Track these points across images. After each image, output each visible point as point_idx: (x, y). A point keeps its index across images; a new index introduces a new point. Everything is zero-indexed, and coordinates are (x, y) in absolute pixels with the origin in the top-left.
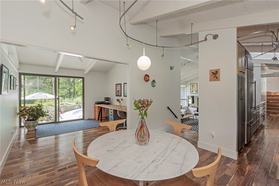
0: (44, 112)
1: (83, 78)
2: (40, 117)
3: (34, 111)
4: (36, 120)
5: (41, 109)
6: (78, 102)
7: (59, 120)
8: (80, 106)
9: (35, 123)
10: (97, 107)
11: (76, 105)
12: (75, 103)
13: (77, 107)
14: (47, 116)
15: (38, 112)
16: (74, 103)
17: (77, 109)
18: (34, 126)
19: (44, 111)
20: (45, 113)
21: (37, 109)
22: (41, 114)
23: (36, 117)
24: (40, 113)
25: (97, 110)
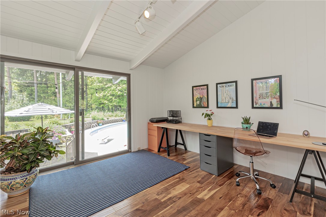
0: (52, 147)
1: (128, 76)
2: (41, 161)
3: (26, 147)
4: (31, 168)
5: (44, 141)
6: (95, 118)
7: (83, 157)
8: (98, 123)
9: (28, 177)
10: (156, 129)
11: (93, 122)
12: (91, 119)
13: (94, 125)
14: (61, 154)
15: (37, 148)
16: (89, 119)
17: (95, 127)
18: (27, 183)
19: (54, 144)
20: (55, 148)
21: (36, 141)
22: (46, 154)
23: (32, 162)
24: (42, 150)
25: (155, 133)
